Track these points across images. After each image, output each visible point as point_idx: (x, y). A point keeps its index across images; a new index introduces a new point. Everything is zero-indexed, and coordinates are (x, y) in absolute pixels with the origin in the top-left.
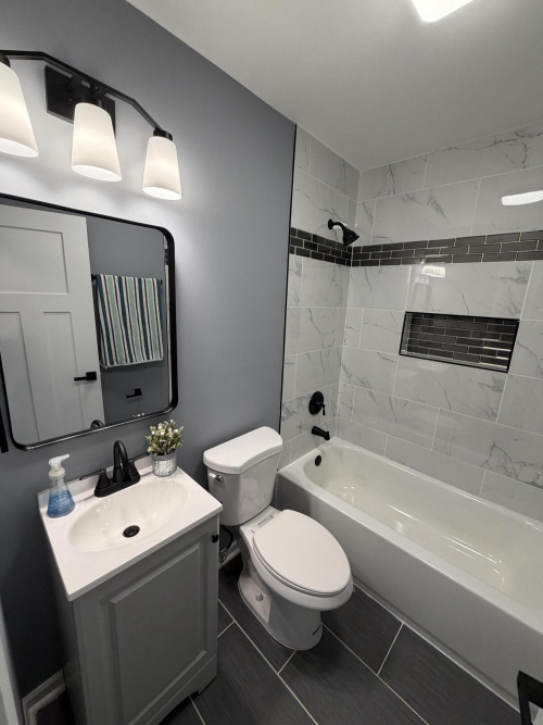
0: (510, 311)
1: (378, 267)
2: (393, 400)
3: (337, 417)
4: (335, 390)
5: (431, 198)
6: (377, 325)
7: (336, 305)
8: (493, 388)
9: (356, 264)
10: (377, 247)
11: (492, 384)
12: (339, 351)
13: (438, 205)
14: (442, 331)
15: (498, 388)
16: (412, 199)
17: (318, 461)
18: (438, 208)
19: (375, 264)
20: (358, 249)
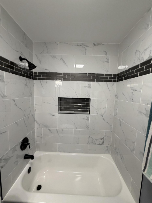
0: (88, 96)
1: (46, 81)
2: (58, 130)
3: (36, 142)
4: (34, 132)
5: (61, 58)
6: (48, 103)
7: (29, 96)
8: (87, 119)
9: (36, 79)
10: (44, 73)
11: (86, 118)
12: (33, 116)
13: (64, 61)
14: (70, 103)
15: (88, 119)
16: (55, 57)
17: (29, 170)
18: (64, 62)
19: (44, 79)
20: (36, 73)
